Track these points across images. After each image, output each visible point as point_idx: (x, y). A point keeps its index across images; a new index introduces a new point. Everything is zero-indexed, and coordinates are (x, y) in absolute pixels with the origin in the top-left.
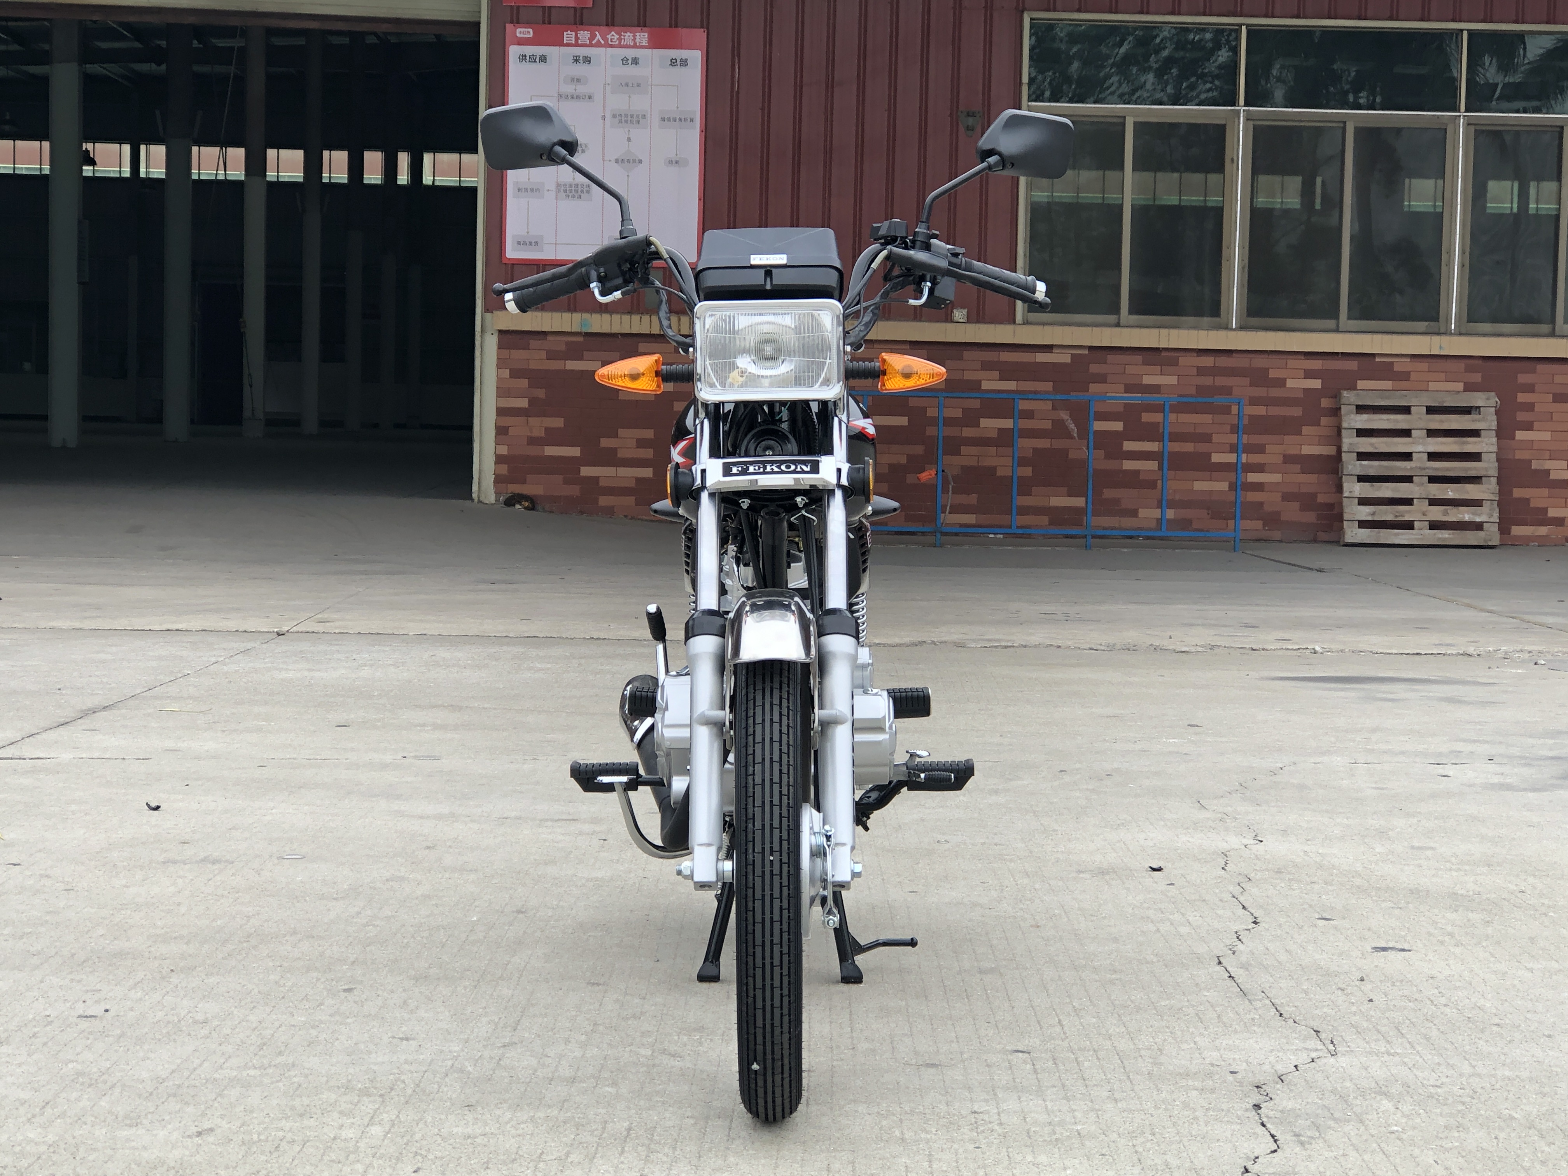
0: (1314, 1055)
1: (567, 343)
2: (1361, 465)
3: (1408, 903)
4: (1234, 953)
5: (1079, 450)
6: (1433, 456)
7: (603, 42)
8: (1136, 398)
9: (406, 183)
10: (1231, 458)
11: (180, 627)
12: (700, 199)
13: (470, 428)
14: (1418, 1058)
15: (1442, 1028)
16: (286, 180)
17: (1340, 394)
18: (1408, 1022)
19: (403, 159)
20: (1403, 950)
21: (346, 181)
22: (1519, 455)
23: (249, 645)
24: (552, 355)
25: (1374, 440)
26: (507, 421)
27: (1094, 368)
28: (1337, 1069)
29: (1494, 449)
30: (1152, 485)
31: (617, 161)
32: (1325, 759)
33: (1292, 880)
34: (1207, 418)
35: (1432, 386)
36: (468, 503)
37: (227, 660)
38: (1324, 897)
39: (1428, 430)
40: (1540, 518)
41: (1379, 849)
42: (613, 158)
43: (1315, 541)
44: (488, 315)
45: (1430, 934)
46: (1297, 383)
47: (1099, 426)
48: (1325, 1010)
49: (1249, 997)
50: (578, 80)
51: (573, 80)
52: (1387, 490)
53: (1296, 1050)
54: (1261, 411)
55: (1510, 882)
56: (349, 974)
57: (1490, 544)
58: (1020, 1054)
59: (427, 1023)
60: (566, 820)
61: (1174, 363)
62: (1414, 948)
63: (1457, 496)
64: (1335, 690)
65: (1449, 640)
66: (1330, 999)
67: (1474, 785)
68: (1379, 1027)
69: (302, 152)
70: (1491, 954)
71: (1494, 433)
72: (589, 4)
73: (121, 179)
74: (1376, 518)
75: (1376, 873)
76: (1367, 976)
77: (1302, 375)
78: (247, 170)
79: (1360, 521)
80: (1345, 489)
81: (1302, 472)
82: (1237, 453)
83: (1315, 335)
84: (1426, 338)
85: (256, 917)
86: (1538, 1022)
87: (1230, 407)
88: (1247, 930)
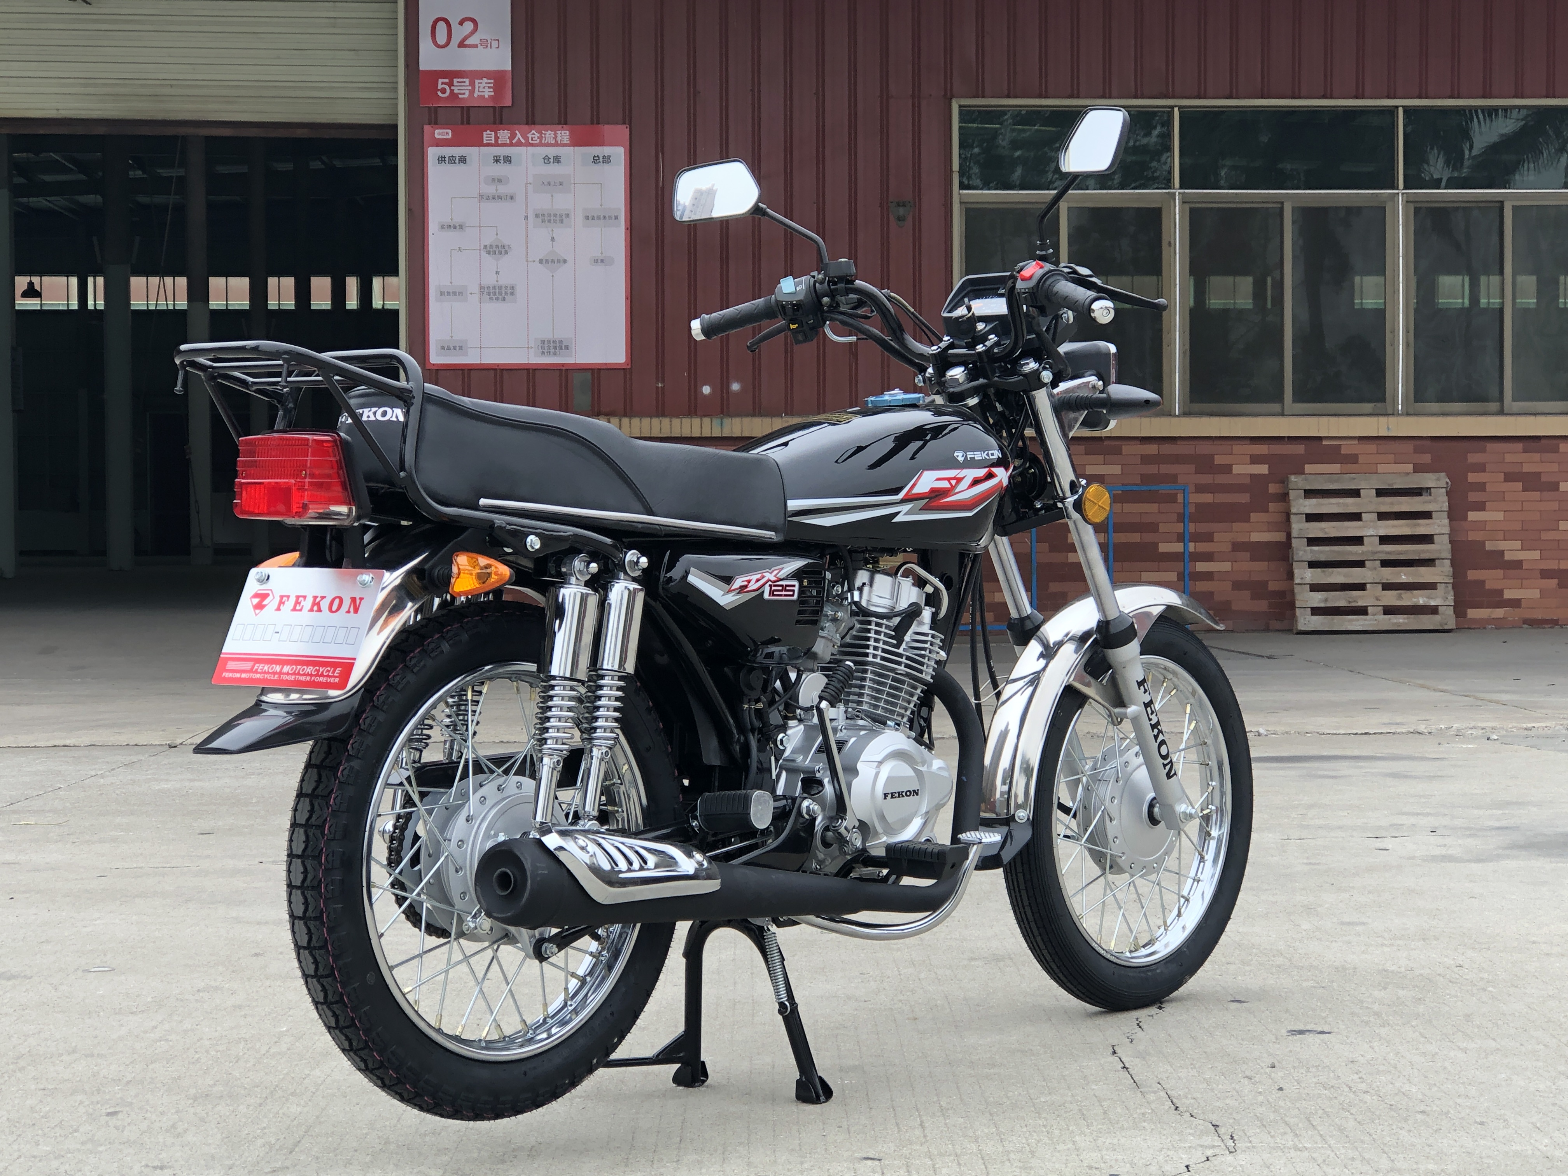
0: (1209, 1153)
2: (1311, 550)
3: (1333, 981)
4: (1131, 1042)
5: (1022, 545)
6: (1385, 540)
7: (523, 141)
9: (355, 307)
10: (1178, 547)
11: (68, 742)
12: (627, 298)
14: (1329, 1152)
15: (1360, 1118)
16: (234, 308)
17: (1288, 478)
18: (1320, 1112)
19: (352, 284)
20: (1323, 1033)
21: (293, 308)
22: (1472, 536)
23: (135, 758)
25: (1323, 525)
28: (1235, 1168)
29: (1447, 530)
31: (541, 261)
32: (1256, 836)
34: (1153, 508)
35: (1381, 468)
37: (108, 773)
38: (1240, 978)
39: (1378, 513)
40: (1496, 599)
41: (1305, 926)
42: (537, 259)
43: (1267, 629)
45: (1353, 1014)
46: (1243, 469)
48: (1227, 1101)
49: (1142, 1090)
50: (500, 181)
51: (494, 180)
52: (1338, 576)
53: (1190, 1147)
54: (1207, 498)
55: (1446, 956)
56: (118, 1096)
57: (1446, 627)
58: (869, 1162)
59: (191, 1149)
61: (1118, 451)
62: (1336, 1030)
63: (1411, 580)
64: (1275, 769)
65: (1399, 719)
66: (1234, 1089)
67: (1413, 858)
68: (1287, 1119)
69: (248, 279)
70: (1421, 1034)
71: (1445, 515)
72: (508, 103)
73: (69, 312)
74: (1329, 605)
75: (1300, 951)
76: (1279, 1062)
77: (1248, 461)
78: (190, 299)
79: (1313, 609)
80: (1296, 575)
81: (1252, 559)
82: (1184, 542)
83: (1260, 420)
84: (1372, 420)
85: (36, 1036)
86: (1469, 1108)
87: (1175, 495)
88: (1149, 1016)
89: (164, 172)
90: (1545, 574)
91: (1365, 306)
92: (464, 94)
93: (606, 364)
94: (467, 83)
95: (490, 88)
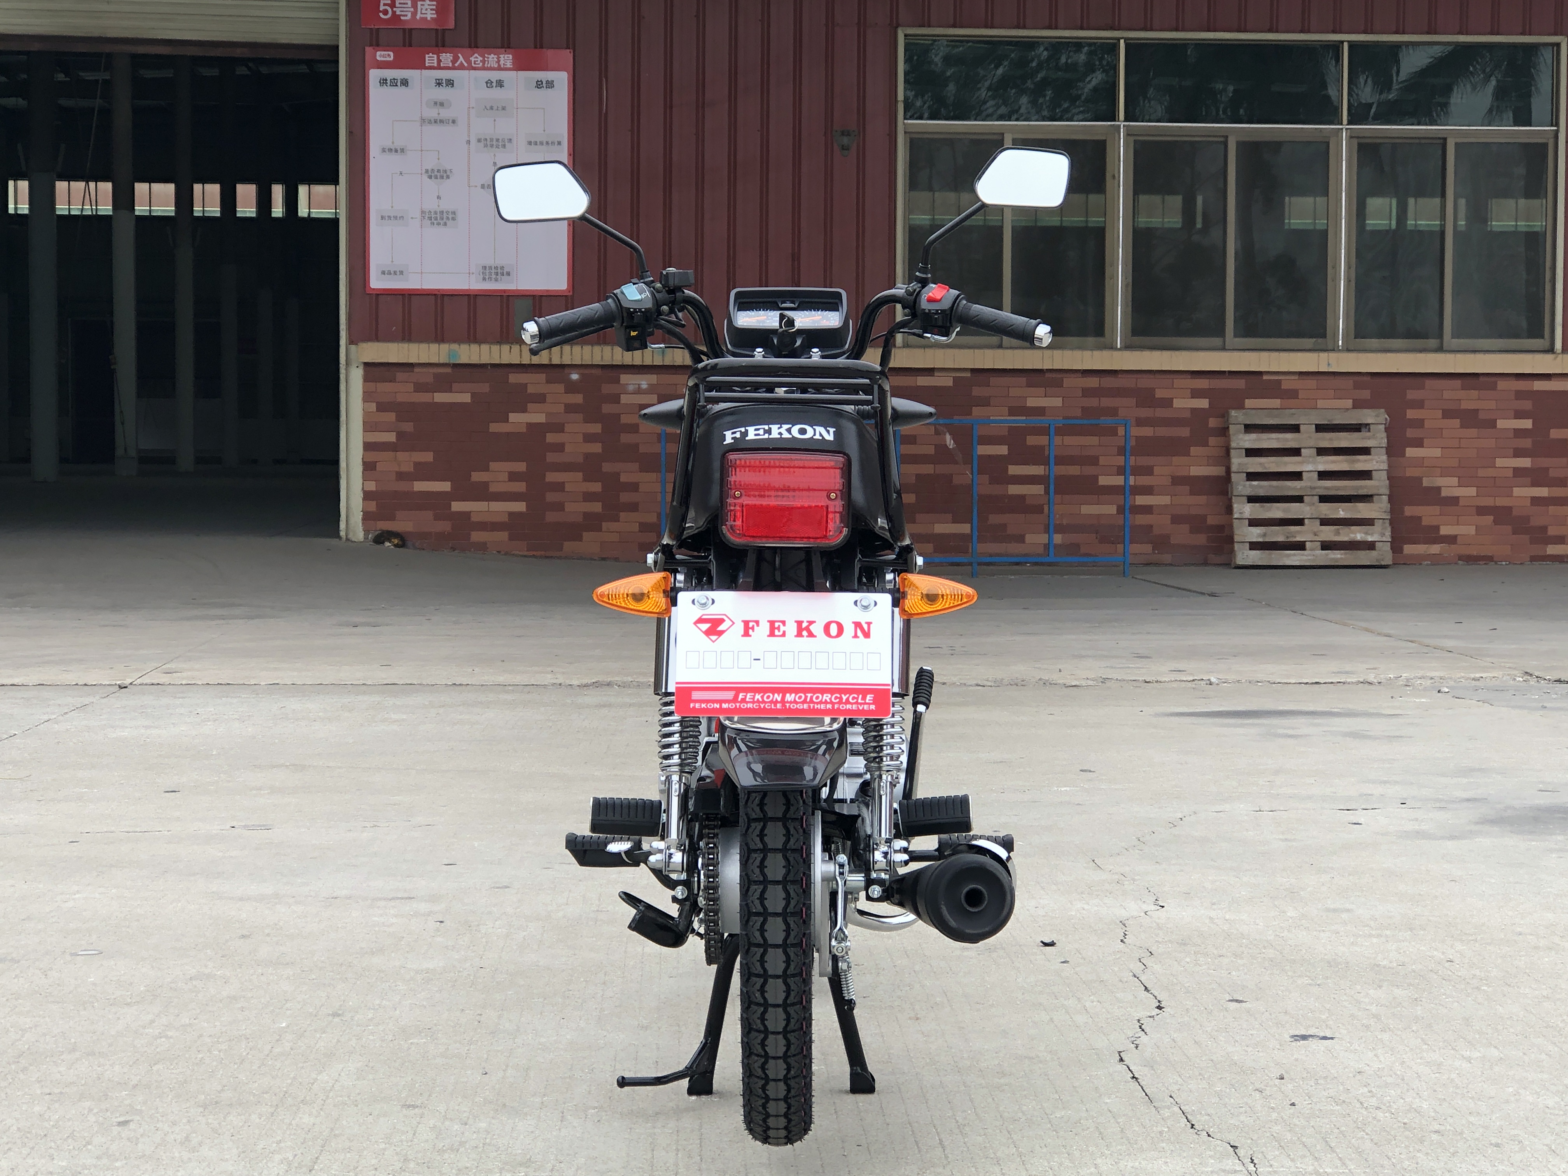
1: (436, 376)
2: (1251, 486)
3: (1327, 978)
4: (1137, 1047)
5: (963, 475)
6: (1323, 475)
7: (466, 65)
8: (1021, 421)
9: (280, 215)
10: (1119, 481)
13: (336, 462)
15: (1376, 1138)
16: (159, 214)
17: (1228, 413)
18: (1336, 1131)
19: (278, 192)
20: (1325, 1038)
21: (219, 215)
22: (1411, 472)
23: (86, 700)
24: (420, 388)
25: (1263, 460)
26: (373, 456)
27: (977, 391)
29: (1385, 466)
30: (1039, 509)
31: (482, 187)
32: (1227, 807)
33: (1198, 952)
34: (1094, 440)
35: (1321, 403)
36: (334, 541)
37: (61, 718)
38: (1234, 973)
39: (1317, 448)
40: (1432, 535)
41: (1291, 912)
42: (479, 185)
43: (1206, 563)
44: (353, 347)
45: (1353, 1017)
46: (1184, 403)
47: (983, 450)
48: (1242, 1118)
49: (1155, 1104)
50: (442, 104)
51: (436, 103)
52: (1277, 511)
54: (1147, 431)
55: (1436, 949)
56: (127, 1102)
57: (1383, 563)
60: (402, 898)
61: (1059, 384)
62: (1337, 1035)
63: (1349, 516)
64: (1235, 726)
65: (1348, 668)
66: (1247, 1104)
67: (1387, 834)
68: (1304, 1140)
69: (172, 185)
70: (1422, 1039)
71: (1384, 450)
72: (450, 24)
74: (1267, 540)
75: (1290, 942)
76: (1287, 1072)
77: (1189, 395)
78: (115, 205)
79: (1251, 543)
80: (1235, 510)
81: (1191, 494)
82: (1125, 475)
83: (1202, 354)
84: (1313, 356)
85: (33, 1030)
86: (1483, 1127)
87: (1116, 428)
88: (1150, 1017)
89: (87, 76)
90: (1482, 511)
92: (406, 16)
93: (548, 291)
94: (410, 5)
95: (431, 10)
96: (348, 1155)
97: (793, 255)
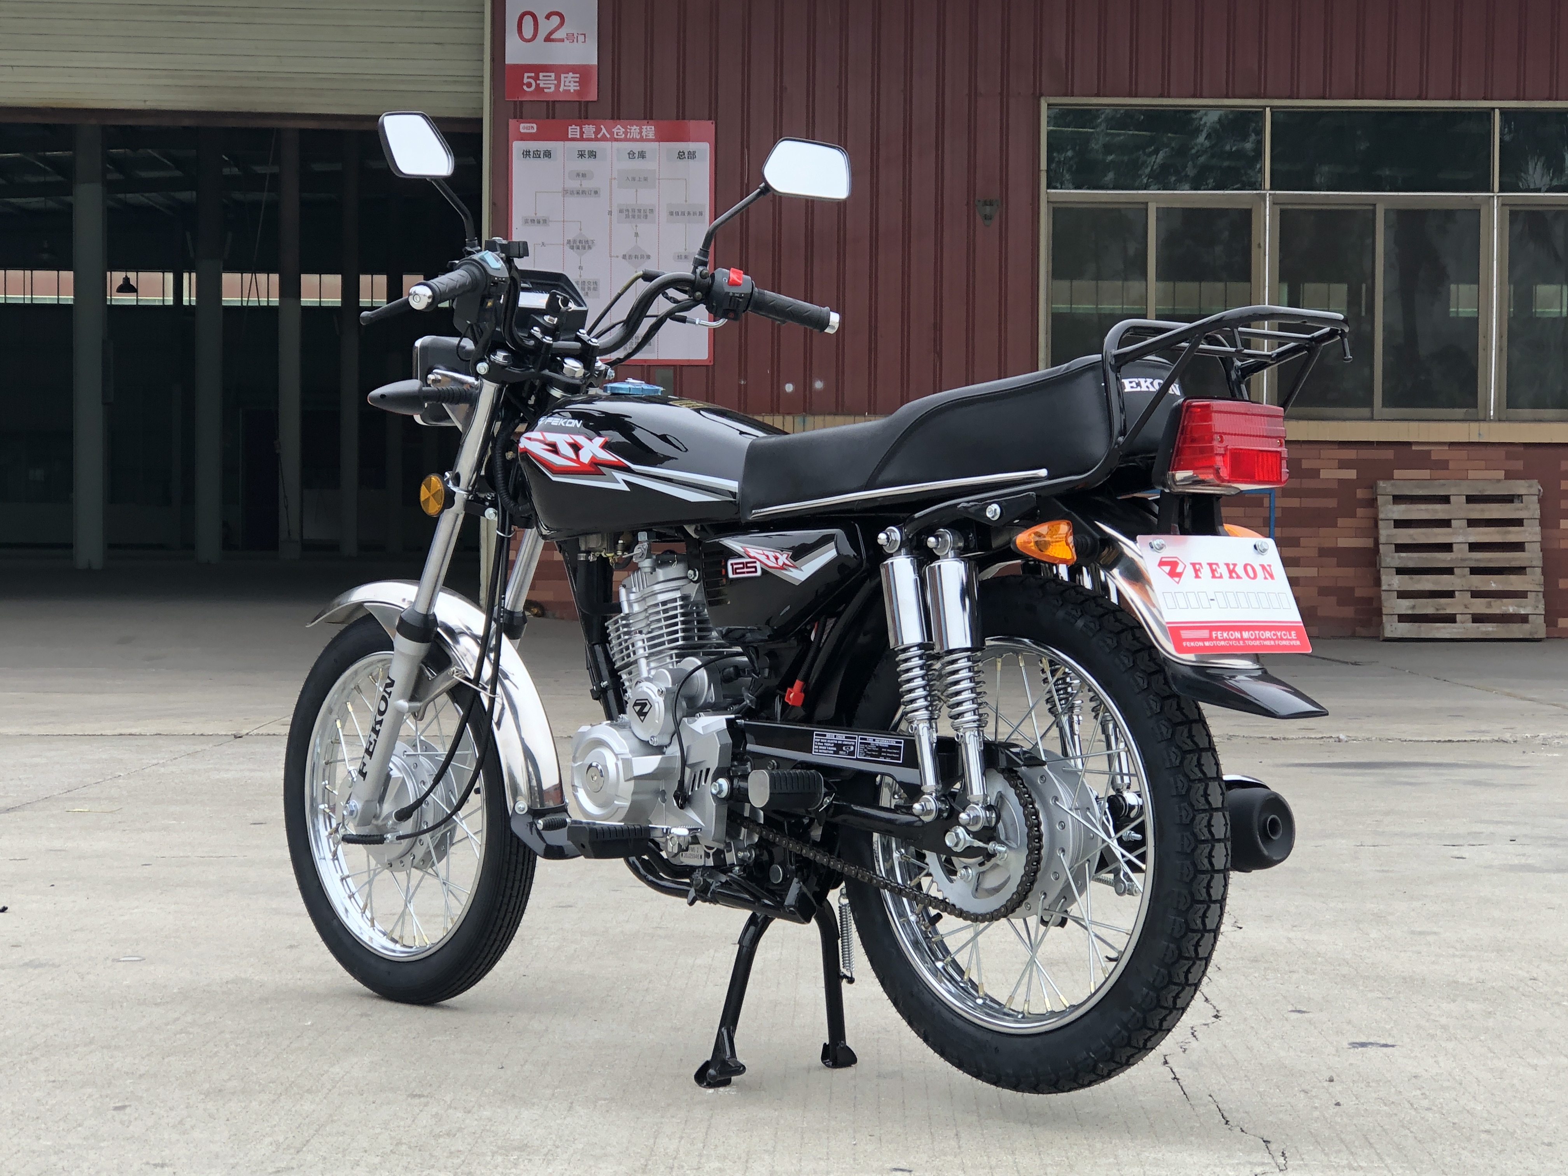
0: (1259, 1170)
2: (1399, 558)
3: (1400, 992)
4: (1184, 1052)
6: (1474, 547)
7: (608, 136)
11: (133, 731)
14: (1385, 1172)
15: (1420, 1136)
16: (327, 305)
17: (1376, 484)
18: (1379, 1129)
20: (1386, 1046)
21: (384, 305)
22: (1564, 545)
23: (198, 748)
25: (1411, 531)
29: (1539, 538)
31: (624, 257)
32: (1328, 842)
33: (1268, 969)
34: (1238, 511)
35: (1472, 474)
37: (169, 762)
38: (1302, 987)
39: (1468, 520)
41: (1374, 934)
42: (621, 256)
43: (1353, 636)
45: (1419, 1027)
46: (1330, 474)
48: (1281, 1116)
49: (1192, 1102)
50: (584, 175)
51: (578, 175)
52: (1427, 583)
53: (1238, 1164)
54: (1294, 502)
55: (1520, 969)
56: (129, 1090)
57: (1536, 637)
59: (195, 1147)
62: (1399, 1043)
63: (1500, 588)
65: (1484, 727)
66: (1289, 1103)
67: (1491, 867)
68: (1343, 1136)
69: (340, 276)
70: (1489, 1048)
71: (1537, 522)
72: (593, 96)
73: (164, 308)
74: (1416, 612)
75: (1367, 961)
76: (1338, 1076)
77: (1336, 465)
78: (282, 295)
79: (1399, 615)
80: (1383, 582)
81: (1339, 565)
83: (1349, 424)
84: (1465, 426)
85: (55, 1026)
86: (1537, 1128)
87: (1262, 499)
88: (1205, 1025)
89: (259, 169)
91: (1461, 315)
92: (549, 88)
93: (688, 360)
94: (553, 77)
95: (575, 82)
96: (341, 1138)
97: (935, 324)
